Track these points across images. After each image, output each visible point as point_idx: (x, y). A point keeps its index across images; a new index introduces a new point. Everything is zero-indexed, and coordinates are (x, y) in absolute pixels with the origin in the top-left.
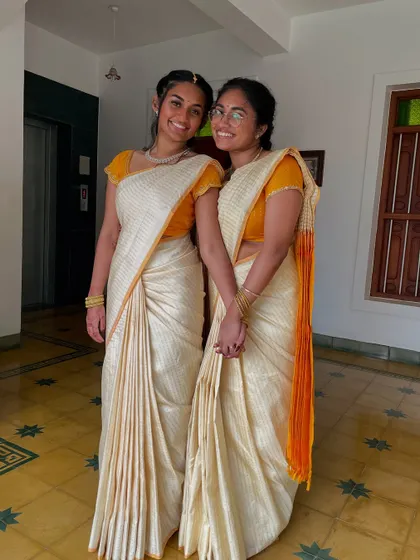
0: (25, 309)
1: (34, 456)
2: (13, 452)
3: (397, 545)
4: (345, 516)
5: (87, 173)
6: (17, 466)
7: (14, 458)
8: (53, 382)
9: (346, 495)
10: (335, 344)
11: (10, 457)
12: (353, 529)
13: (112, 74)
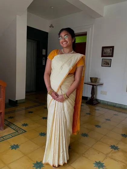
0: (26, 92)
1: (25, 131)
2: (20, 130)
3: (125, 164)
4: (110, 155)
5: (45, 54)
6: (20, 134)
7: (20, 131)
8: (32, 112)
9: (112, 149)
10: (117, 105)
11: (19, 131)
12: (112, 158)
13: (51, 26)
